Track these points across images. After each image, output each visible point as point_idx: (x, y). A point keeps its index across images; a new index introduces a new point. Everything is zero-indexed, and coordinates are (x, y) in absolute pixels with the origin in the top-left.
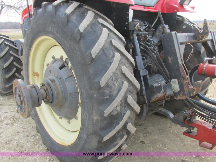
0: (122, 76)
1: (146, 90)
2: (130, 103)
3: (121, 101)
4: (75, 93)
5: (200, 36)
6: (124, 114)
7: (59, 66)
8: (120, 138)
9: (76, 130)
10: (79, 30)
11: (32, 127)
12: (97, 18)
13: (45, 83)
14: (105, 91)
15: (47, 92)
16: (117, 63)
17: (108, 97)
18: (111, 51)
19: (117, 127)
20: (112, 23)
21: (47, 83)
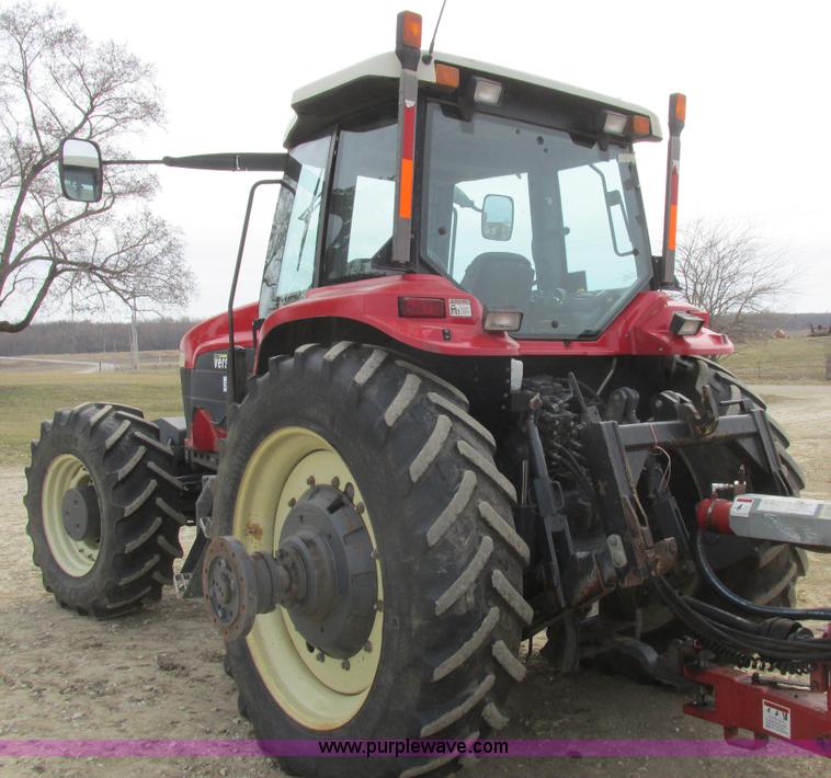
0: (481, 523)
1: (561, 571)
2: (498, 588)
3: (477, 581)
4: (367, 573)
5: (698, 428)
6: (485, 616)
7: (328, 504)
8: (476, 681)
9: (360, 689)
10: (384, 421)
11: (218, 710)
12: (427, 391)
13: (288, 549)
14: (439, 556)
15: (293, 573)
16: (469, 493)
17: (444, 571)
18: (455, 466)
19: (466, 644)
20: (465, 399)
21: (294, 548)
